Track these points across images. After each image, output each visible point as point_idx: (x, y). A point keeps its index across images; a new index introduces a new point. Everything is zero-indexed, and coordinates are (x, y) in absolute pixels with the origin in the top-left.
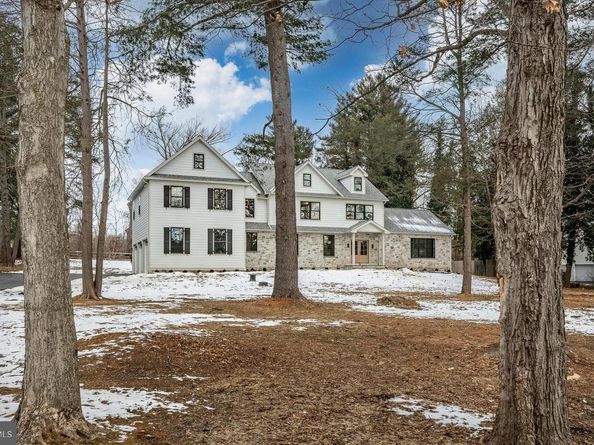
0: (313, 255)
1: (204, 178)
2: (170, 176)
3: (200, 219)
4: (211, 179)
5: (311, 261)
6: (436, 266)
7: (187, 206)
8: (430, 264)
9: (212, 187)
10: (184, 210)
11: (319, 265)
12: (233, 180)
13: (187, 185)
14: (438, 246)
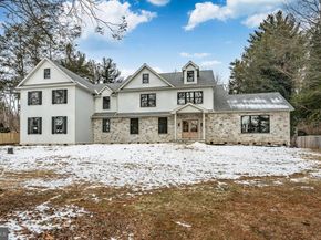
1: (50, 84)
2: (30, 85)
3: (47, 111)
4: (54, 84)
5: (148, 137)
6: (271, 140)
7: (40, 104)
8: (264, 138)
9: (54, 89)
10: (39, 106)
13: (40, 90)
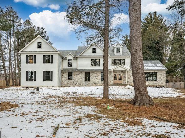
0: (96, 81)
1: (41, 51)
2: (28, 52)
3: (40, 67)
4: (44, 51)
5: (95, 83)
6: (157, 85)
8: (154, 84)
9: (44, 55)
10: (34, 64)
11: (99, 85)
12: (52, 51)
13: (35, 55)
14: (158, 75)
